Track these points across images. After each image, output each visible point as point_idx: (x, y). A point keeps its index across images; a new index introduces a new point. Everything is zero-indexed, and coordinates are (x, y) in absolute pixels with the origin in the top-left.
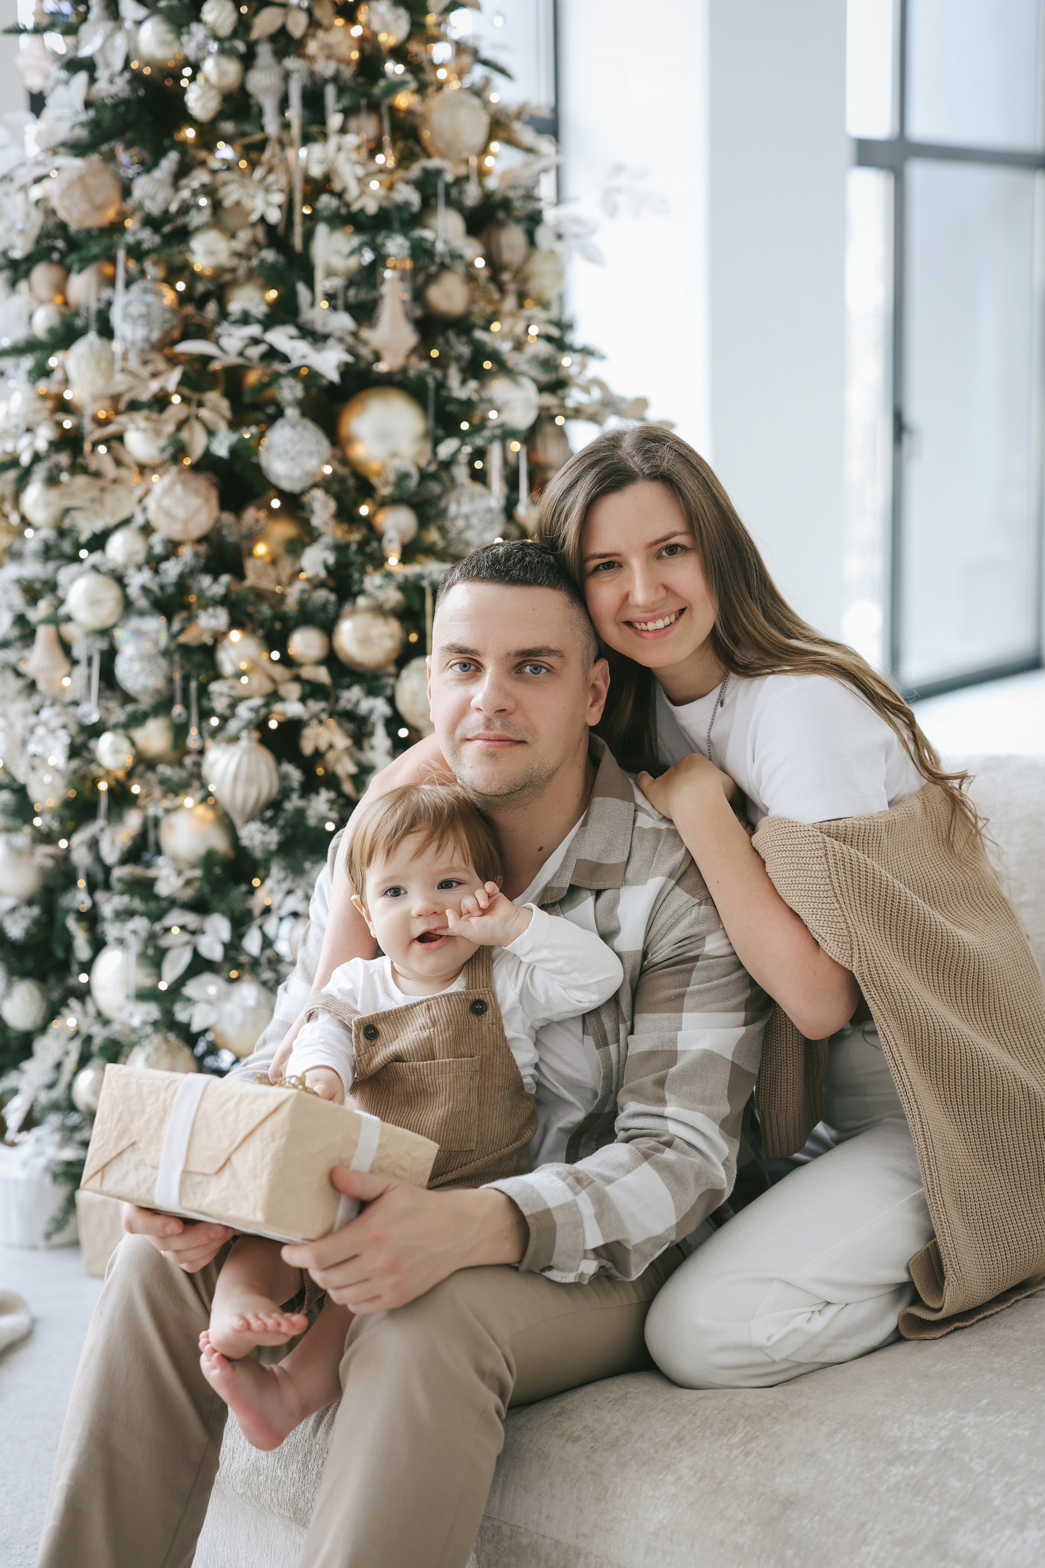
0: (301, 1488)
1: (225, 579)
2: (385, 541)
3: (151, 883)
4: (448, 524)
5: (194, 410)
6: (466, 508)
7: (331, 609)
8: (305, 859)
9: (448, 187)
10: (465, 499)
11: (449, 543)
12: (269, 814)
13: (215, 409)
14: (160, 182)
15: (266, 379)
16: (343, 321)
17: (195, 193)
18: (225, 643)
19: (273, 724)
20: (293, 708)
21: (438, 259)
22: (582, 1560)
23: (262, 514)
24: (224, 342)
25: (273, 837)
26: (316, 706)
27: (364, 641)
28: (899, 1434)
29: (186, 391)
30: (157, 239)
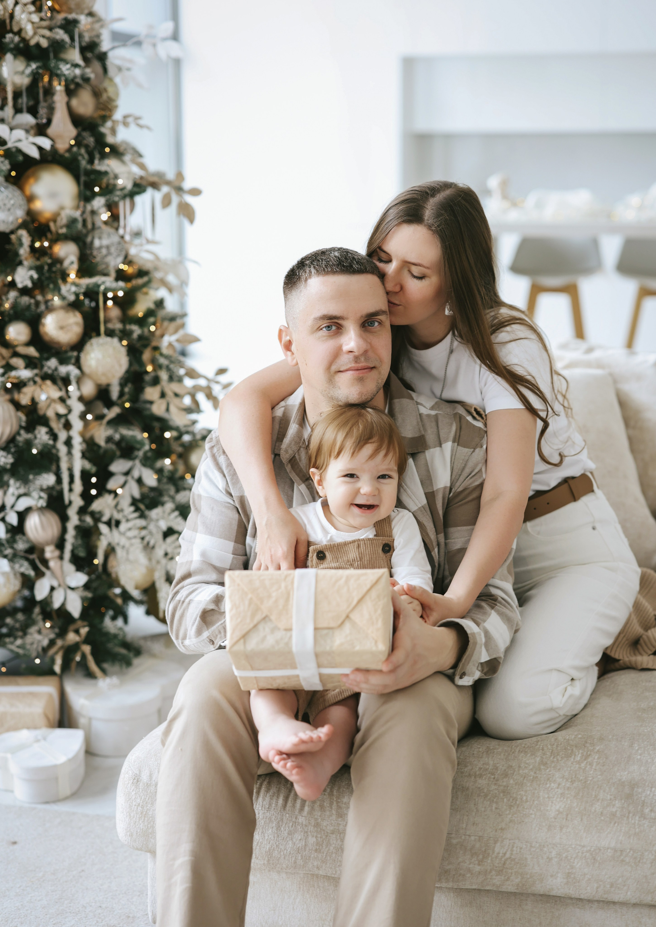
2: (66, 264)
4: (95, 252)
6: (105, 242)
7: (34, 309)
8: (28, 474)
9: (80, 32)
10: (103, 236)
16: (27, 119)
19: (9, 385)
20: (22, 374)
25: (9, 460)
26: (33, 372)
27: (62, 328)
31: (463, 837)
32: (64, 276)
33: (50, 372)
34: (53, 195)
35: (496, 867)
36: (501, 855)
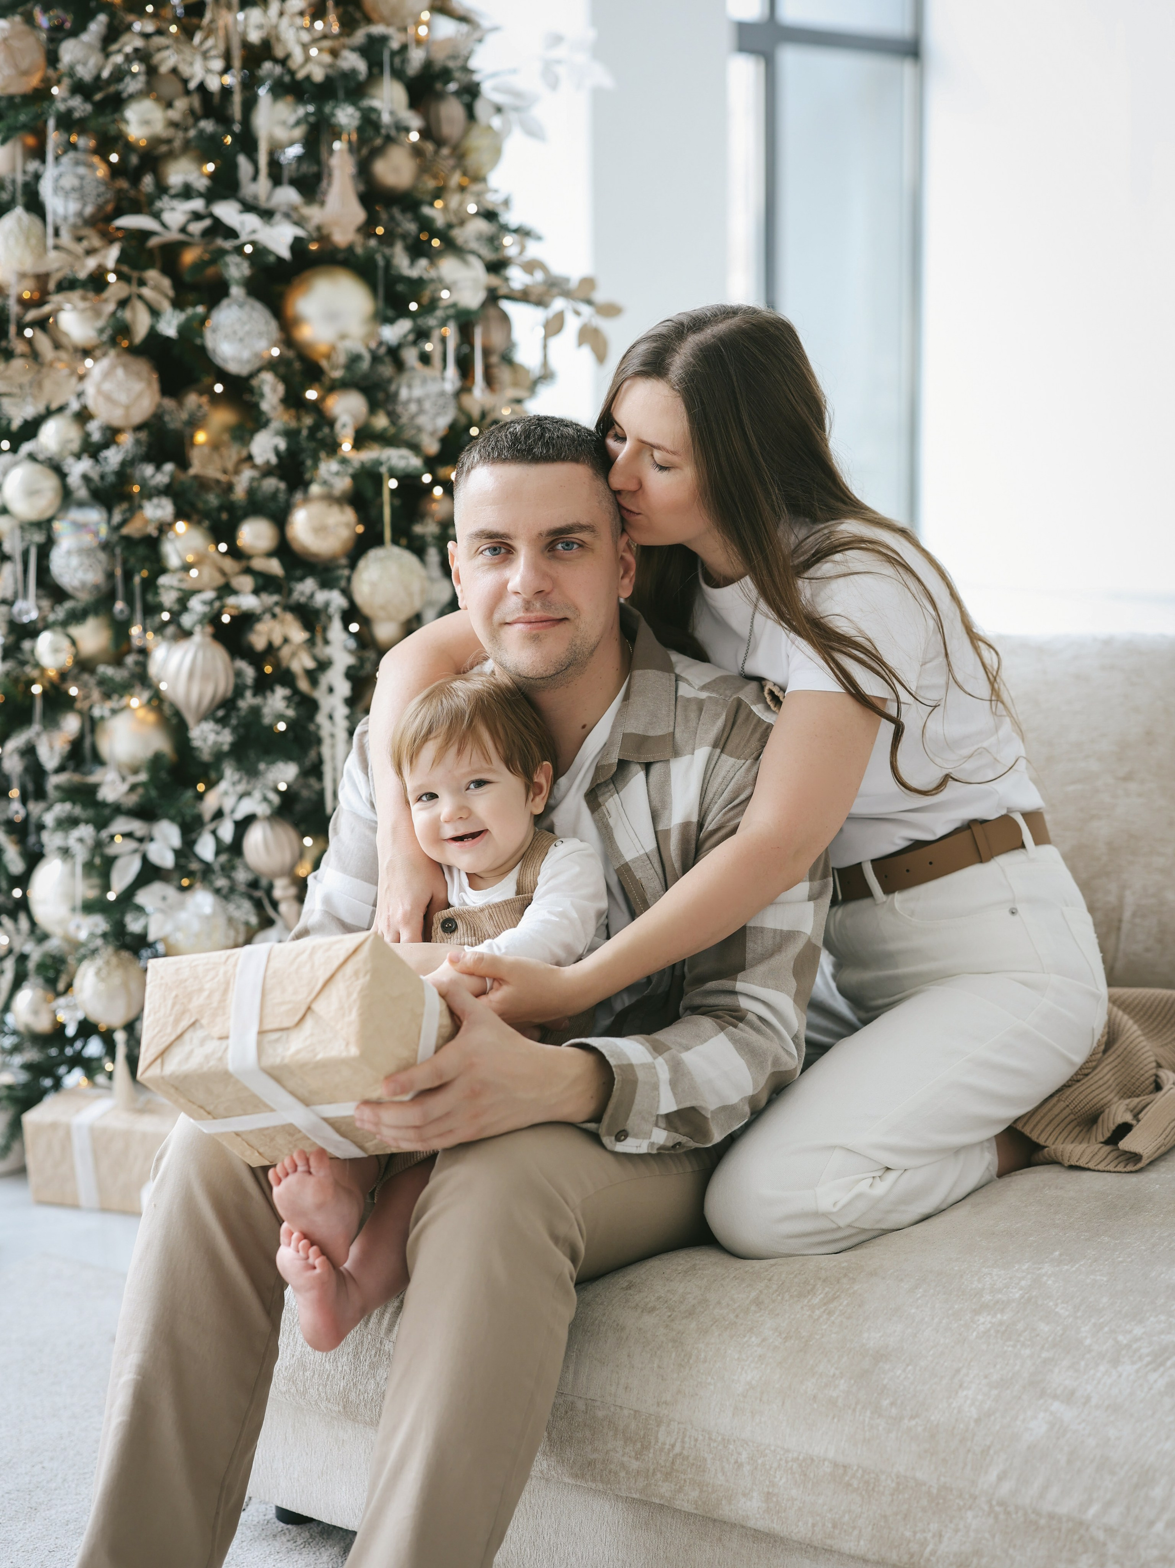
0: (353, 1380)
1: (169, 467)
2: (338, 426)
3: (93, 789)
4: (399, 409)
5: (134, 289)
6: (417, 392)
7: (282, 496)
8: (258, 760)
9: (393, 54)
10: (417, 382)
11: (400, 429)
12: (220, 713)
13: (157, 288)
14: (89, 46)
15: (207, 257)
16: (288, 195)
17: (128, 59)
18: (171, 535)
19: (226, 619)
20: (248, 601)
21: (383, 131)
22: (663, 1428)
23: (204, 400)
24: (167, 217)
25: (226, 738)
26: (270, 599)
27: (320, 530)
28: (980, 1286)
29: (125, 269)
30: (89, 107)
31: (612, 1409)
32: (333, 447)
33: (303, 600)
34: (332, 316)
35: (662, 1467)
36: (667, 1447)
